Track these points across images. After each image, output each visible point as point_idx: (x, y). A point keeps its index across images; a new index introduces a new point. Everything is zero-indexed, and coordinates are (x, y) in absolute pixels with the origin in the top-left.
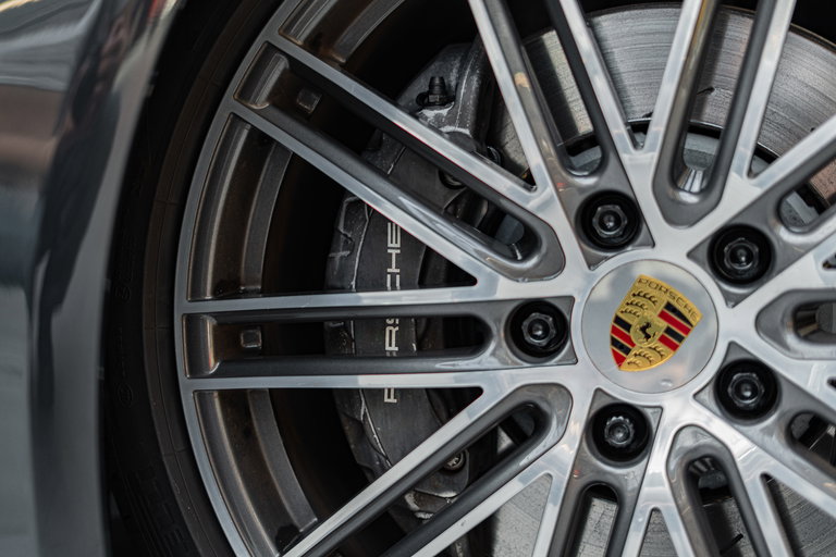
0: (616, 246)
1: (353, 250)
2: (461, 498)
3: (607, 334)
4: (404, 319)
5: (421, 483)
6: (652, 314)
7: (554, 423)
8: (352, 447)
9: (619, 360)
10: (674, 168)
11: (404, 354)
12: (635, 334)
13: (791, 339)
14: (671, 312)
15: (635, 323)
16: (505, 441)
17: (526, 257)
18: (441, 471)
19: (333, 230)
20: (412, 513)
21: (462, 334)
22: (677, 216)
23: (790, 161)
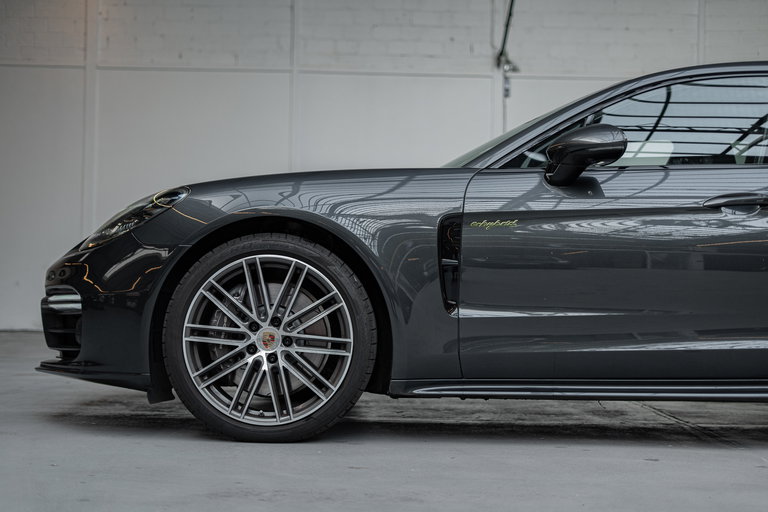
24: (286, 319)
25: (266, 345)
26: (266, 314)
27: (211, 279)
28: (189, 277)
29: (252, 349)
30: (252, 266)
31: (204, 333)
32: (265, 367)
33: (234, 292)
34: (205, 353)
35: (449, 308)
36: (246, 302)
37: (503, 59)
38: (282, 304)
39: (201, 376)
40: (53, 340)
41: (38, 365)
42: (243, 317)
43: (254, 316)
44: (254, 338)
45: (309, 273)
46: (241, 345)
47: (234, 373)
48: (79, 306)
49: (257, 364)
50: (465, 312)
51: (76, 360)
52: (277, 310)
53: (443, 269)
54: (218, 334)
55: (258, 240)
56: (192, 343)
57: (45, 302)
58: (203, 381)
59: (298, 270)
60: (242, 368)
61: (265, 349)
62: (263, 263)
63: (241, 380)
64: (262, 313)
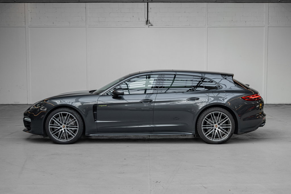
24: (67, 123)
25: (63, 127)
26: (63, 122)
27: (53, 116)
28: (49, 116)
29: (61, 128)
30: (60, 114)
31: (53, 126)
32: (63, 131)
33: (57, 118)
34: (53, 129)
35: (95, 121)
36: (60, 120)
37: (148, 22)
38: (66, 120)
39: (52, 133)
40: (26, 126)
41: (23, 130)
42: (59, 123)
43: (61, 123)
44: (61, 126)
45: (70, 115)
46: (59, 128)
47: (58, 132)
48: (30, 121)
49: (62, 131)
50: (98, 121)
51: (30, 130)
52: (65, 122)
53: (94, 114)
54: (55, 126)
55: (61, 109)
56: (50, 128)
57: (24, 118)
58: (53, 134)
59: (68, 115)
60: (60, 132)
61: (63, 128)
62: (62, 113)
63: (59, 134)
64: (62, 122)
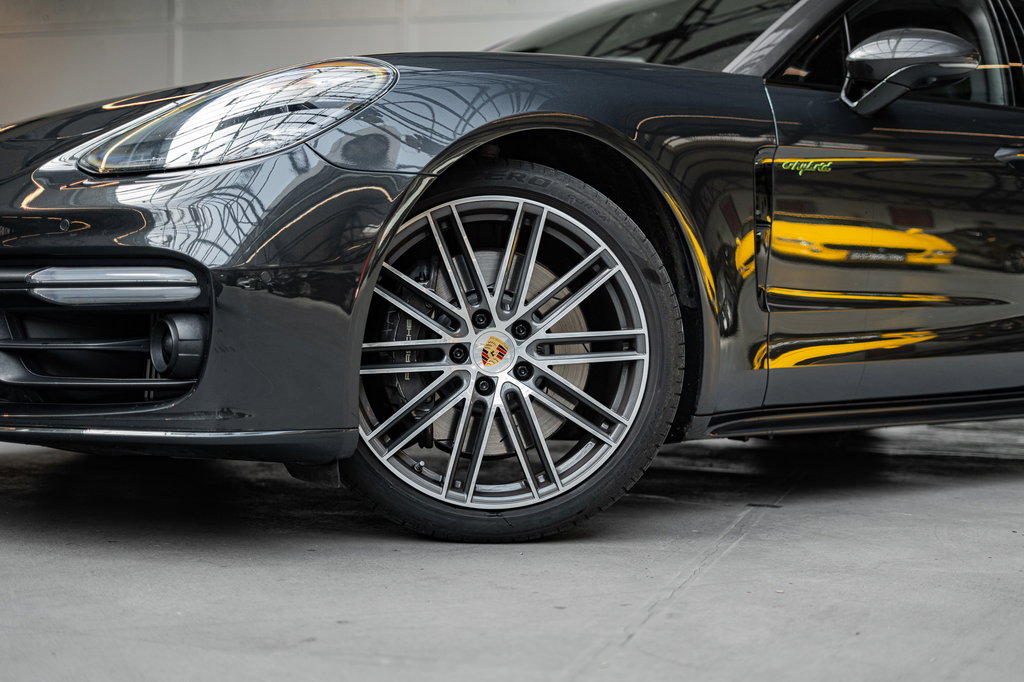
0: (484, 327)
1: (394, 329)
2: (431, 411)
3: (481, 355)
4: (412, 350)
5: (418, 407)
6: (494, 348)
7: (465, 381)
8: (390, 397)
9: (485, 363)
10: (502, 305)
11: (412, 362)
12: (489, 354)
13: (535, 354)
14: (500, 348)
15: (489, 352)
16: (437, 397)
17: (456, 330)
18: (424, 403)
19: (385, 322)
20: (413, 418)
21: (435, 354)
22: (503, 318)
23: (532, 305)
